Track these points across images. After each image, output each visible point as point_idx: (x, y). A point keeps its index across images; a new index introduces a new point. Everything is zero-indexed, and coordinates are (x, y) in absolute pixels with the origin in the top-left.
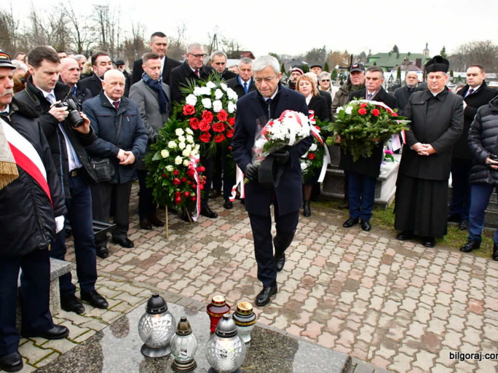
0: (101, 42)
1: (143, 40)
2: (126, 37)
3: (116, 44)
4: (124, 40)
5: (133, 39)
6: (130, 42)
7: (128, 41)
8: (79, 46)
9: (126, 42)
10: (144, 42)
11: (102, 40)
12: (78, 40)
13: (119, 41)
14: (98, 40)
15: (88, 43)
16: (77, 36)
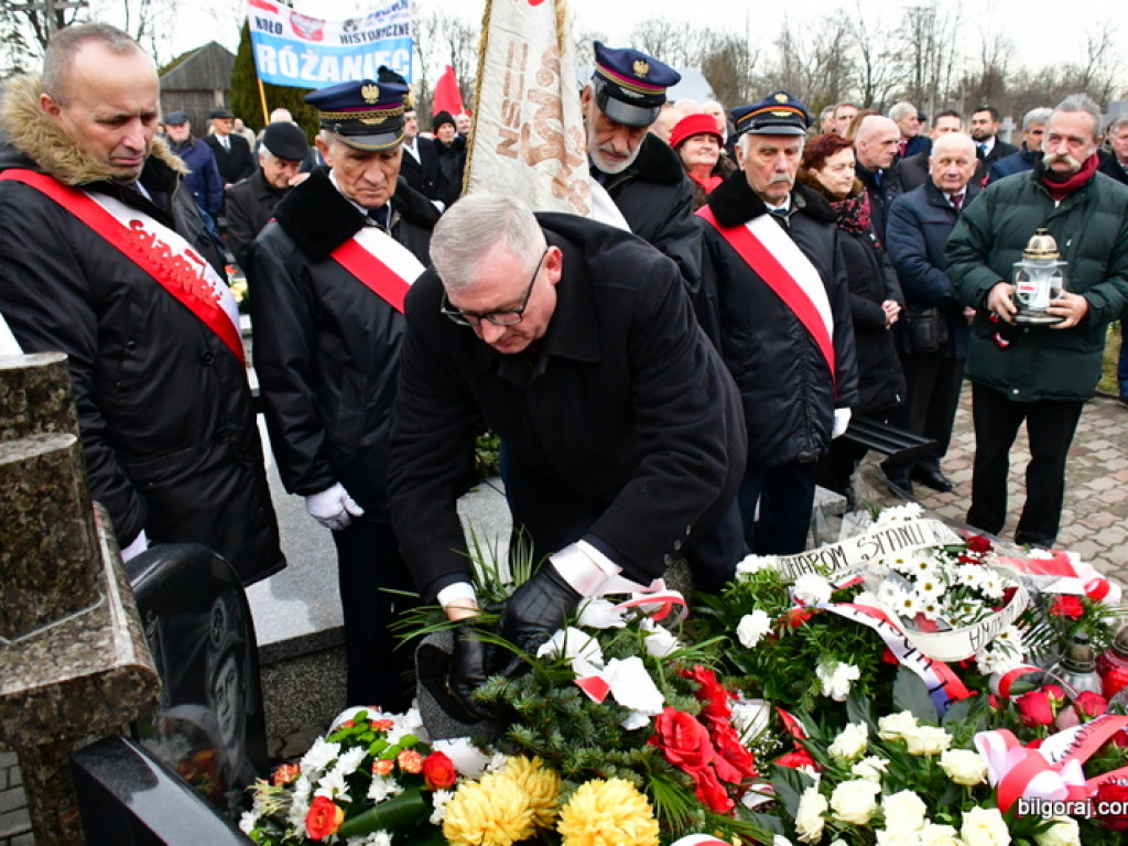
0: (911, 83)
1: (1005, 74)
2: (966, 72)
3: (942, 87)
4: (962, 76)
5: (981, 72)
6: (973, 80)
7: (970, 77)
8: (867, 92)
9: (965, 80)
10: (1006, 79)
11: (914, 80)
12: (866, 81)
13: (950, 81)
14: (907, 80)
15: (884, 87)
16: (865, 74)
